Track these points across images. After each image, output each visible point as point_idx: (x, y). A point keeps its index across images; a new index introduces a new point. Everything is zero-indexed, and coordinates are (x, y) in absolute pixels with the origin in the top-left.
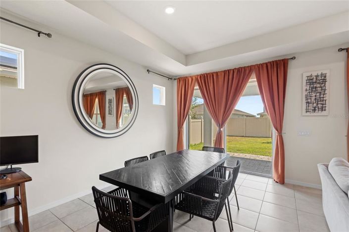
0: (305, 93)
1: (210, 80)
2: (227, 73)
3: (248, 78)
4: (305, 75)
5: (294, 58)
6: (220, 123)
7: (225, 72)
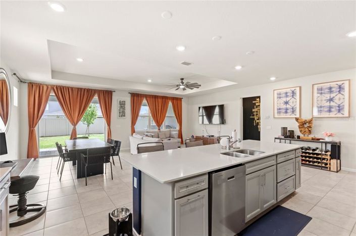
0: (119, 108)
1: (66, 91)
2: (80, 90)
3: (94, 96)
4: (119, 100)
5: (114, 91)
6: (75, 122)
7: (78, 89)
